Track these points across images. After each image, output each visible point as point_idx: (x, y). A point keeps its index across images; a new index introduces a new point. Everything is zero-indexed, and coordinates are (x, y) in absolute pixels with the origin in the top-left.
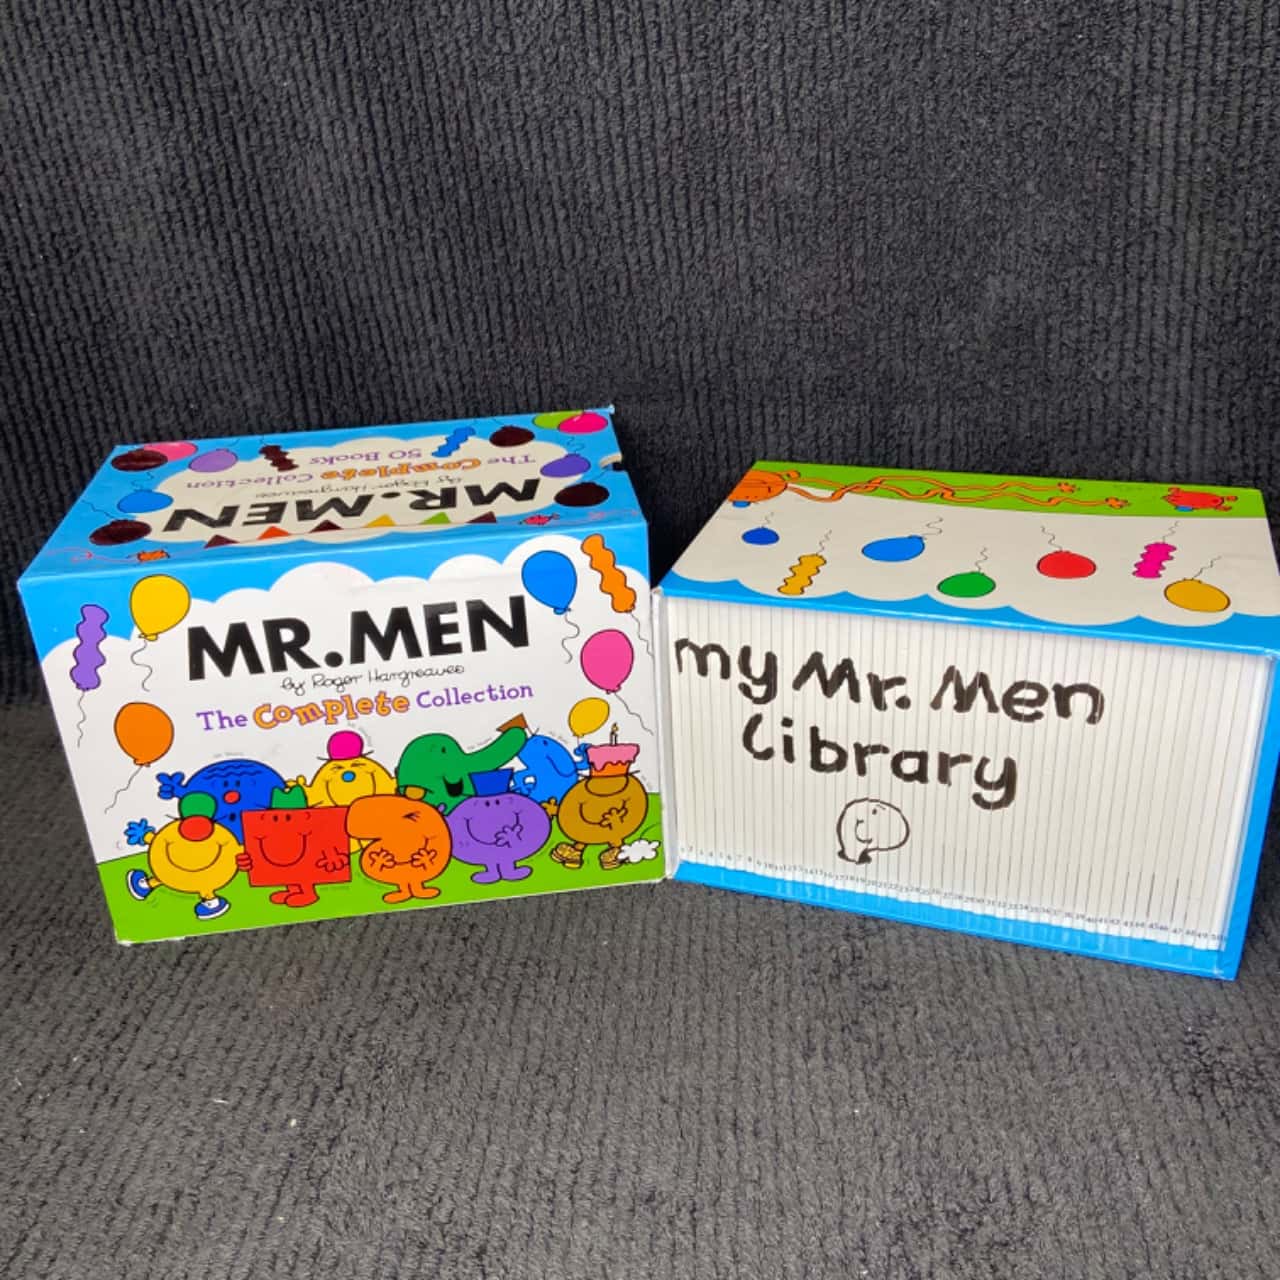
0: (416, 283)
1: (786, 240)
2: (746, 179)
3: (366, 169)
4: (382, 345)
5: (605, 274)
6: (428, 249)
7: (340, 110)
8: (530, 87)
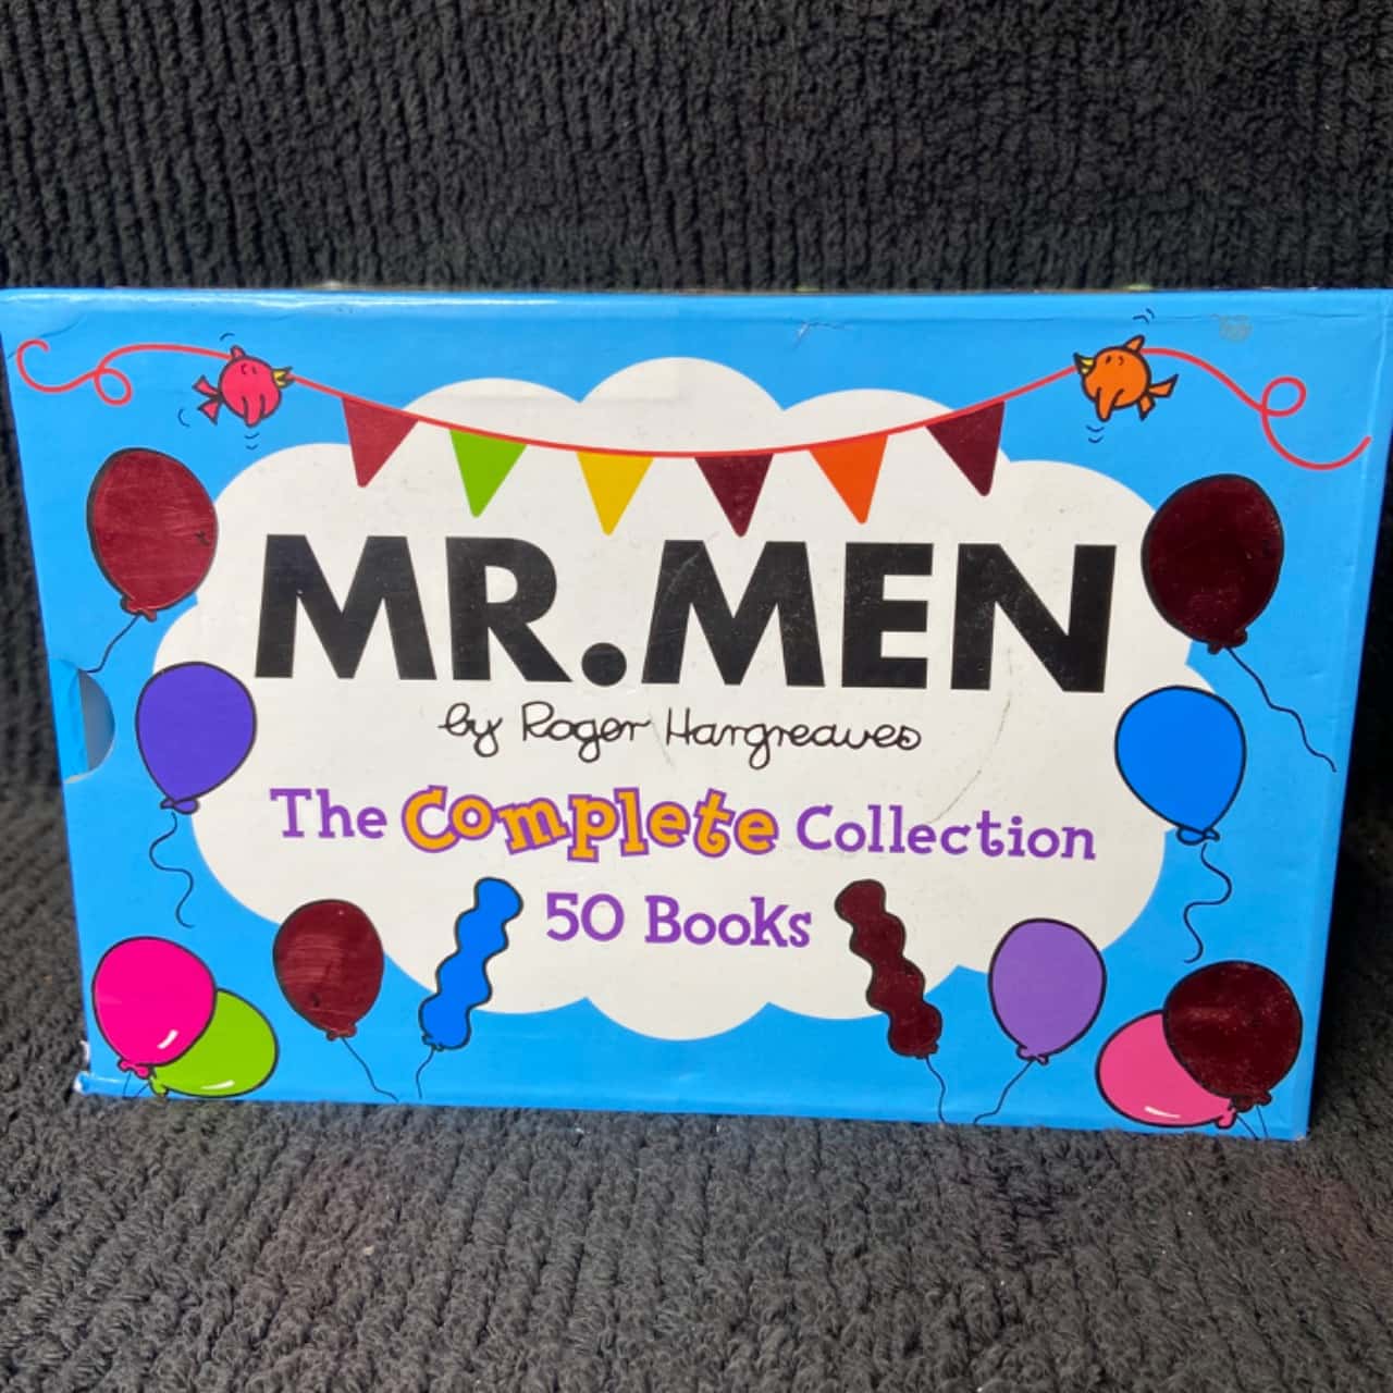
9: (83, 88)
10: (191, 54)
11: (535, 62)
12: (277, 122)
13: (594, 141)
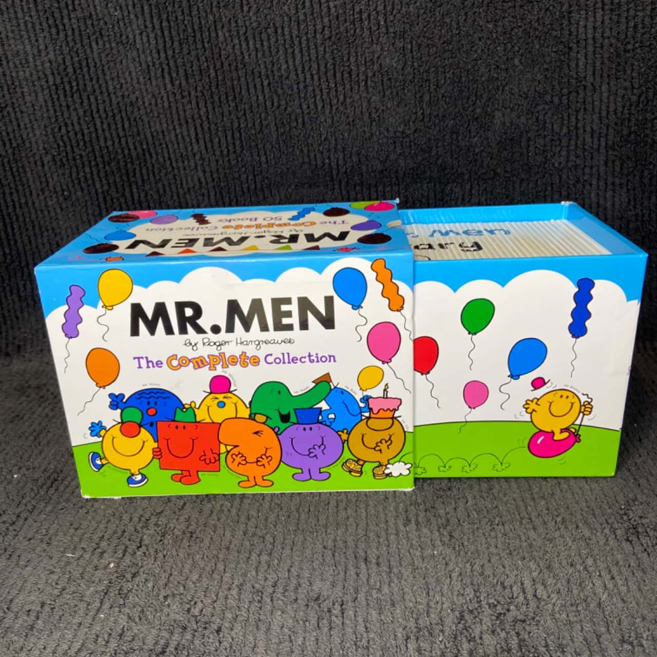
0: (187, 122)
1: (388, 93)
2: (365, 60)
3: (159, 58)
4: (170, 159)
5: (290, 115)
6: (194, 102)
7: (146, 27)
8: (249, 12)
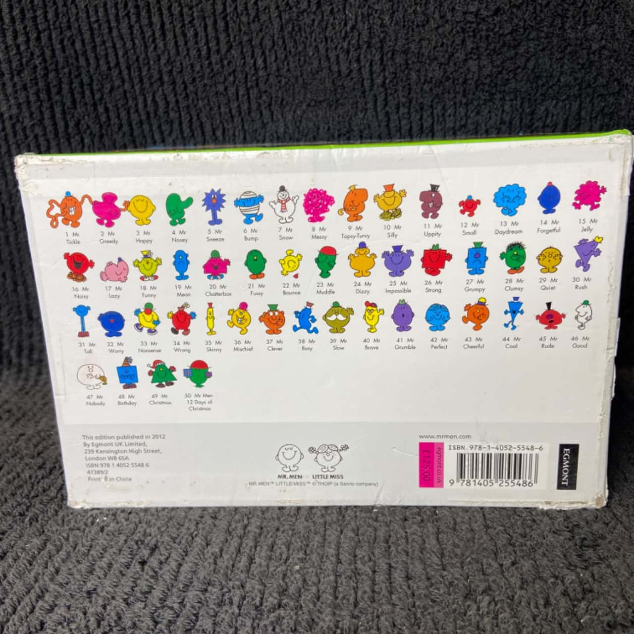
9: (115, 62)
10: (161, 45)
11: (315, 40)
12: (198, 72)
13: (342, 73)
